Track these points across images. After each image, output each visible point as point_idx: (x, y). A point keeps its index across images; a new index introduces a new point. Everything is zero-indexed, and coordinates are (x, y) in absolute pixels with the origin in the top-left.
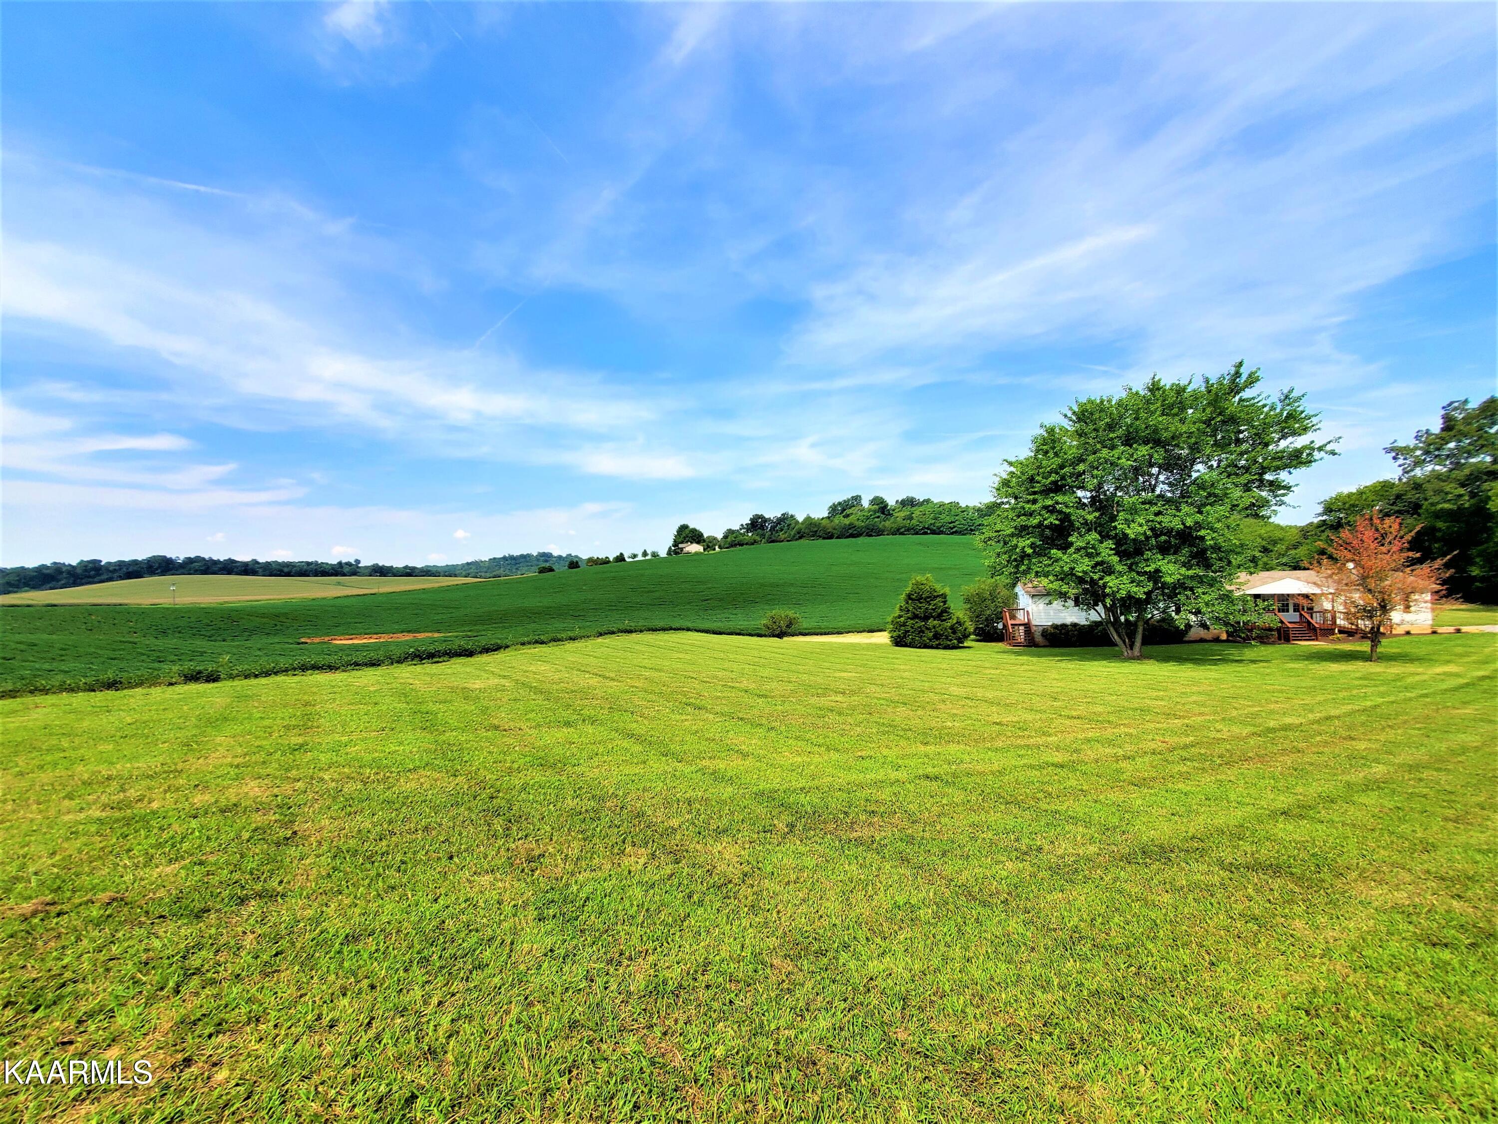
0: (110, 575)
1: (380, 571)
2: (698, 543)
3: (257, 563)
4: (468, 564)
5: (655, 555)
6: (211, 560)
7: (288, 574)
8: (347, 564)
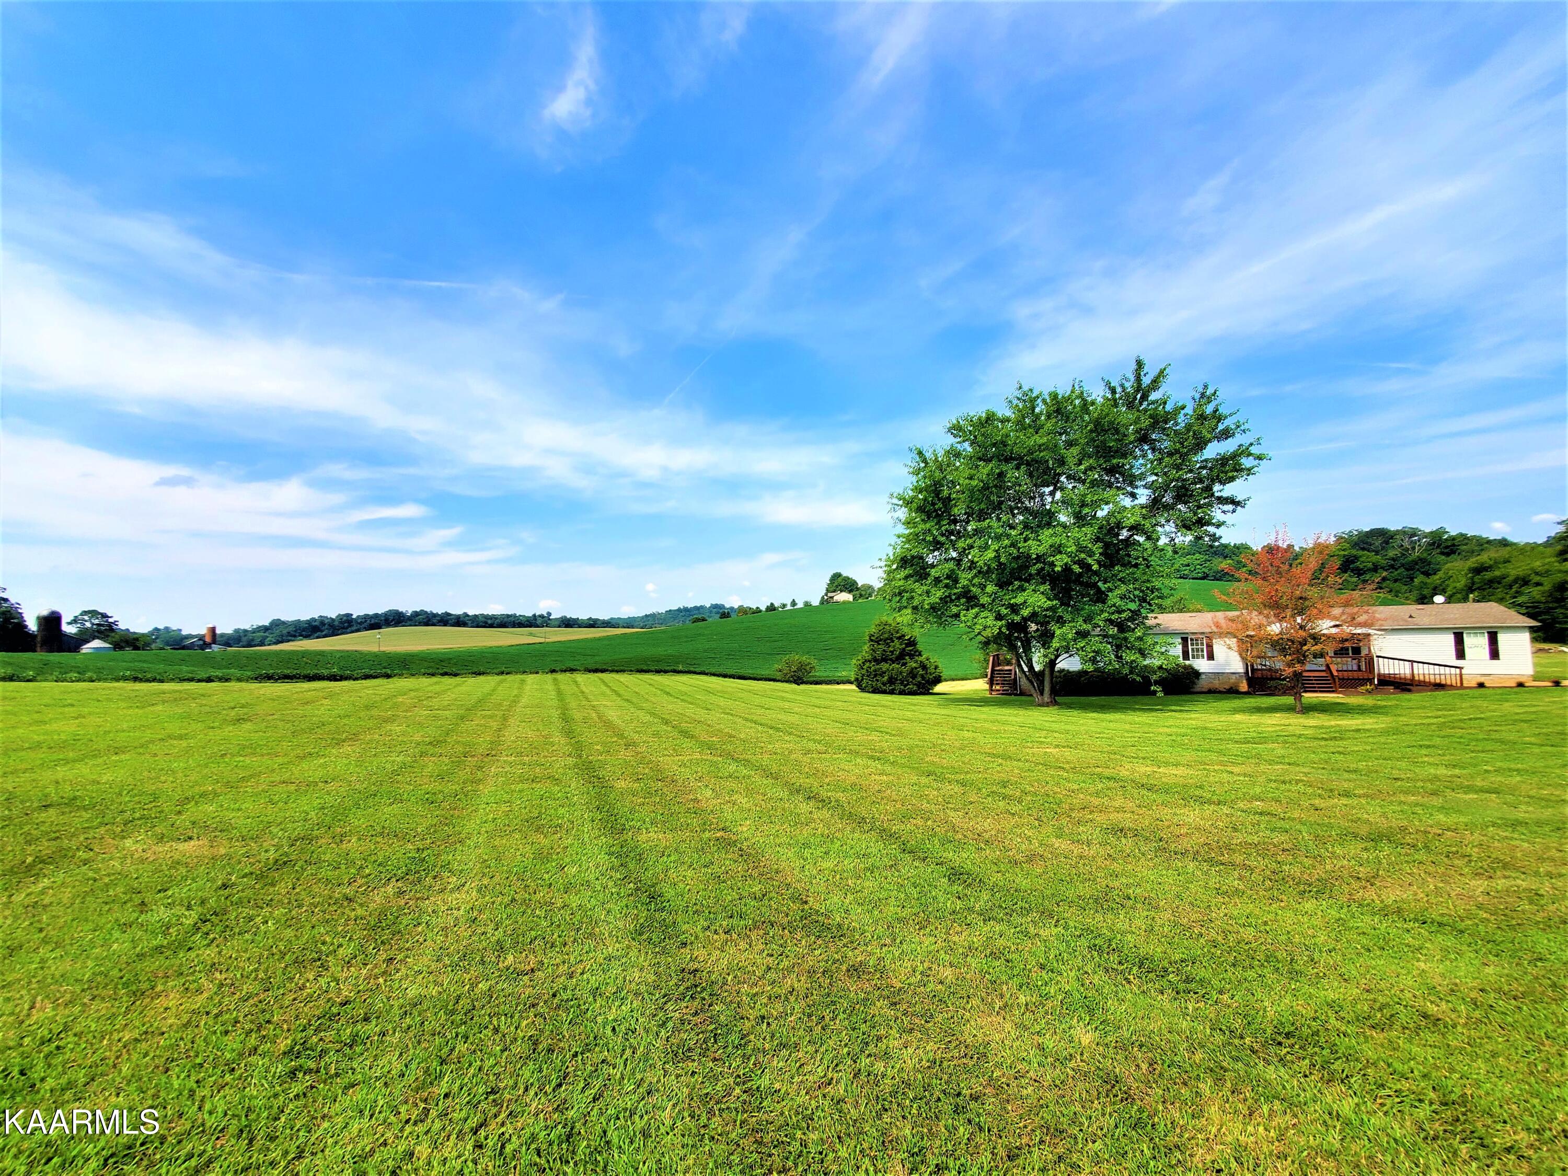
0: (359, 626)
1: (568, 623)
2: (850, 592)
3: (468, 616)
4: (646, 615)
5: (807, 604)
6: (432, 613)
7: (491, 626)
8: (540, 616)
